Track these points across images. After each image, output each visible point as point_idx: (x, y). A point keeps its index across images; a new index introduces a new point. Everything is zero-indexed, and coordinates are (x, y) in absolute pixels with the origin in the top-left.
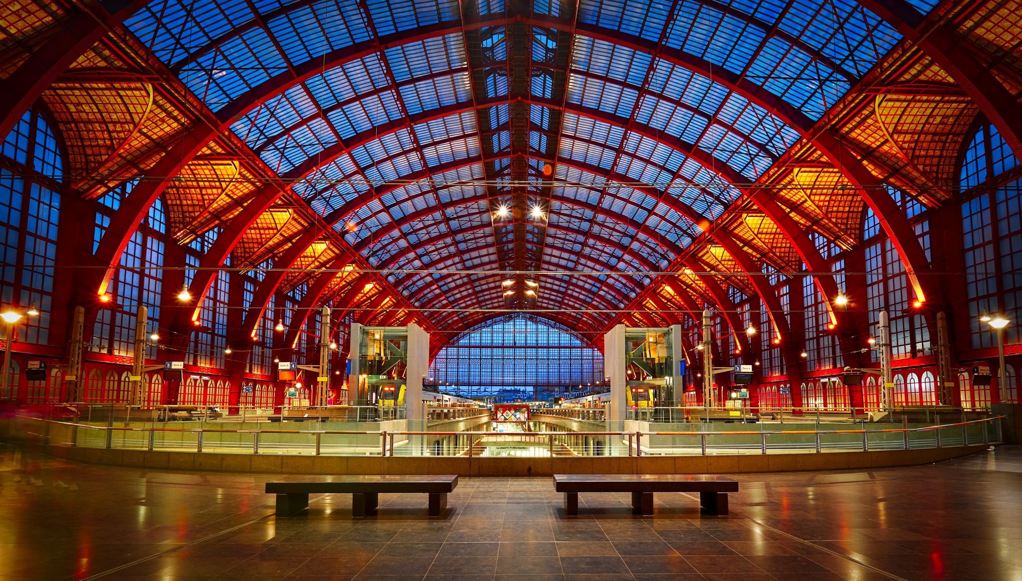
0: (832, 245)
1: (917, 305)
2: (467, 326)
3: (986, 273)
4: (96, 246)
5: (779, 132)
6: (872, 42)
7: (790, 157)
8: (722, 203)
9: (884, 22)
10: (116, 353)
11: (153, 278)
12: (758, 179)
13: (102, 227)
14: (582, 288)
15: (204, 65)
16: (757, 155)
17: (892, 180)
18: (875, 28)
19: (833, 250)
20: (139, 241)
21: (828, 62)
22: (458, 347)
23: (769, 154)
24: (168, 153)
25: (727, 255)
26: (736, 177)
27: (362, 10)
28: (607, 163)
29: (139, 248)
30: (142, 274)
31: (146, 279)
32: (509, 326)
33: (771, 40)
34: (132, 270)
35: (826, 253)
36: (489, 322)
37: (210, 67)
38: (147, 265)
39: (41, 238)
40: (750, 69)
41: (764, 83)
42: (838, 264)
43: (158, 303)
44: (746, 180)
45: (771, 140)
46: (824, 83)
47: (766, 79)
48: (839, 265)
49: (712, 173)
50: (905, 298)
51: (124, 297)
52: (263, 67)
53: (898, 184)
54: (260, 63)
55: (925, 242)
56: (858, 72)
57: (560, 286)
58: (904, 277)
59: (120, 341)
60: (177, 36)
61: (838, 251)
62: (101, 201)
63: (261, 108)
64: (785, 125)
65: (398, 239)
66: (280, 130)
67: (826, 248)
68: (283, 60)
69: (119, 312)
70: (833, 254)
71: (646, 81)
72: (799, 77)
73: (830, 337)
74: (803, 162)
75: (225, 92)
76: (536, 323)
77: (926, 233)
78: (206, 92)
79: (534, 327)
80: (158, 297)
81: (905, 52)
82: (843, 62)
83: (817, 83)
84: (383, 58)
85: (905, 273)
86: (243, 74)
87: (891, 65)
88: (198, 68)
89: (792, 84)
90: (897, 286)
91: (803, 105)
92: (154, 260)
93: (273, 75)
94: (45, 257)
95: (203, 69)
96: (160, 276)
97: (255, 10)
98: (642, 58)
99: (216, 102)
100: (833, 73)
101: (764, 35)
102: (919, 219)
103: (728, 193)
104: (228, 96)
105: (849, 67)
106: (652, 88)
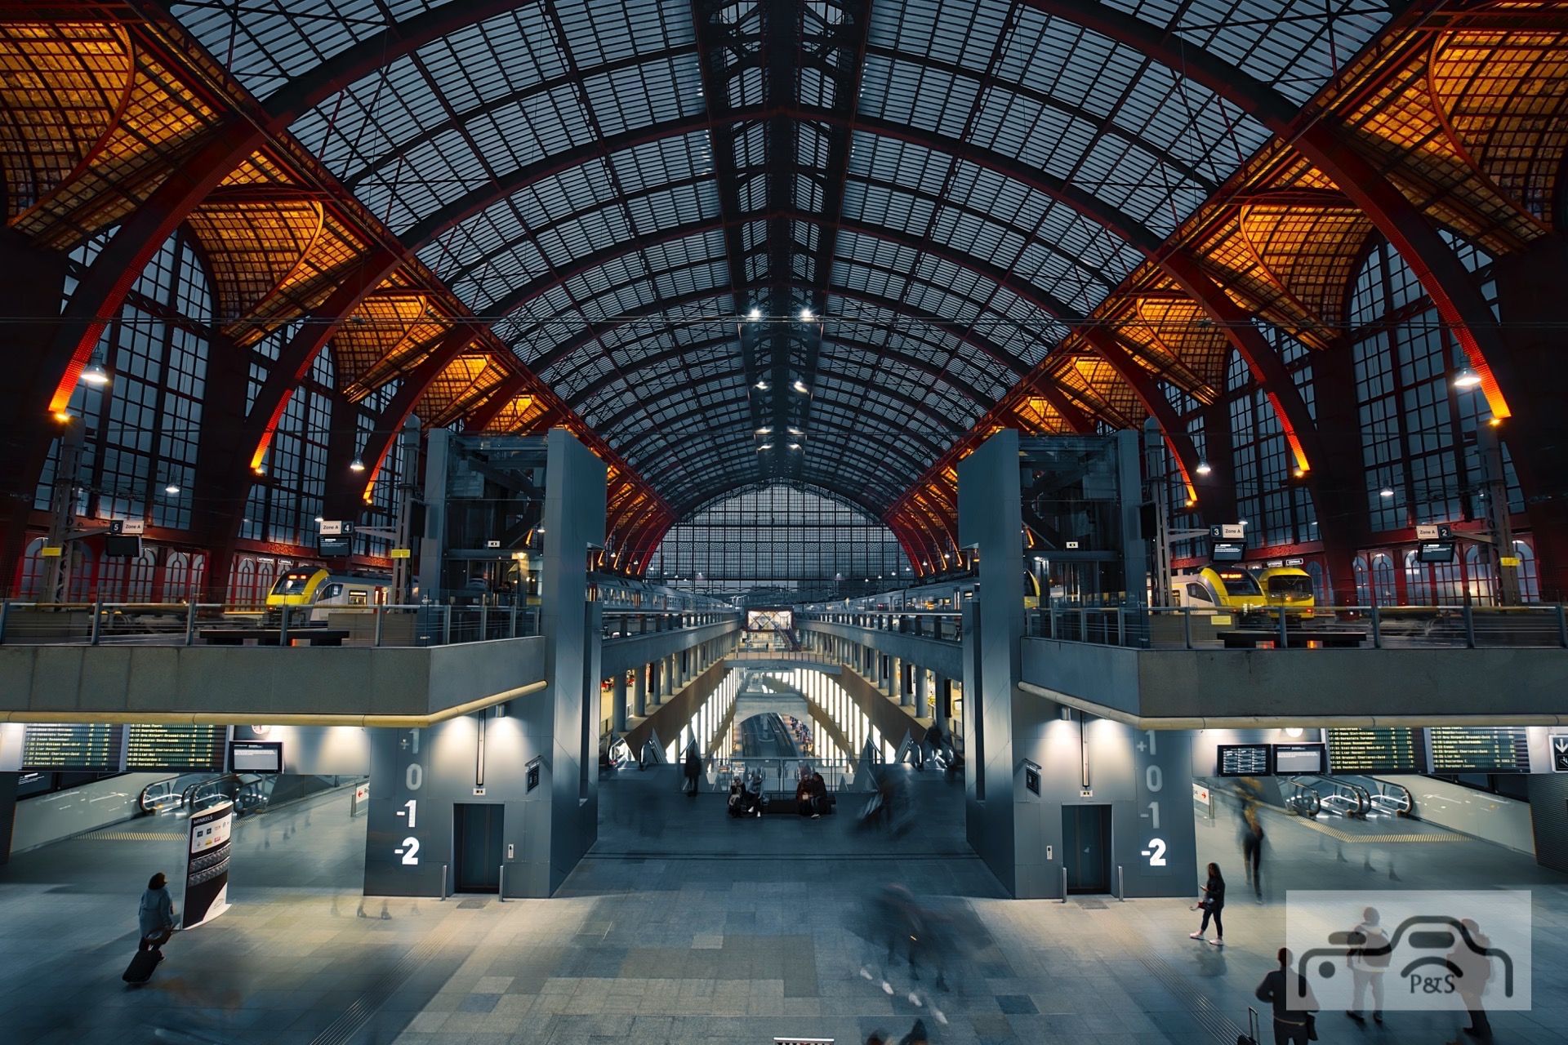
0: (1188, 398)
1: (1299, 474)
2: (707, 496)
3: (1387, 434)
4: (250, 405)
5: (1117, 253)
6: (1233, 140)
7: (1132, 285)
8: (1045, 344)
9: (1248, 116)
10: (272, 540)
11: (317, 444)
12: (1092, 313)
13: (257, 381)
14: (862, 454)
15: (385, 178)
16: (1090, 282)
17: (1264, 314)
18: (1236, 123)
19: (1188, 404)
20: (301, 398)
21: (1178, 165)
22: (694, 526)
23: (1104, 281)
24: (339, 287)
25: (1052, 411)
26: (1063, 312)
27: (583, 106)
28: (893, 293)
29: (301, 407)
30: (304, 441)
31: (309, 446)
32: (765, 495)
33: (1104, 137)
34: (292, 434)
35: (1180, 408)
36: (737, 490)
37: (393, 181)
38: (311, 428)
39: (184, 396)
40: (1078, 173)
41: (1096, 191)
42: (1196, 422)
43: (322, 476)
44: (1077, 314)
45: (1106, 263)
46: (1173, 192)
47: (1099, 185)
48: (1197, 424)
49: (1032, 306)
50: (1283, 466)
51: (281, 469)
52: (459, 179)
53: (1272, 319)
54: (456, 174)
55: (1308, 394)
56: (1217, 177)
57: (832, 451)
58: (1281, 438)
59: (276, 525)
60: (353, 143)
61: (1195, 405)
62: (257, 348)
63: (456, 230)
64: (1124, 244)
65: (623, 392)
66: (477, 256)
67: (1179, 402)
68: (483, 171)
69: (276, 487)
70: (1189, 409)
71: (944, 189)
72: (1140, 184)
73: (1187, 517)
74: (1149, 292)
75: (411, 211)
76: (803, 491)
77: (1309, 383)
78: (389, 210)
79: (800, 497)
80: (323, 469)
81: (1275, 153)
82: (1197, 164)
83: (1165, 190)
84: (609, 164)
85: (1283, 433)
86: (434, 189)
87: (1259, 169)
88: (379, 182)
89: (1133, 192)
90: (1273, 451)
91: (1147, 219)
92: (319, 423)
93: (471, 189)
94: (188, 420)
95: (384, 183)
96: (325, 442)
97: (449, 109)
98: (940, 160)
99: (400, 223)
100: (1184, 179)
101: (1095, 131)
102: (1300, 364)
103: (1053, 330)
104: (415, 215)
105: (1204, 171)
106: (953, 198)
